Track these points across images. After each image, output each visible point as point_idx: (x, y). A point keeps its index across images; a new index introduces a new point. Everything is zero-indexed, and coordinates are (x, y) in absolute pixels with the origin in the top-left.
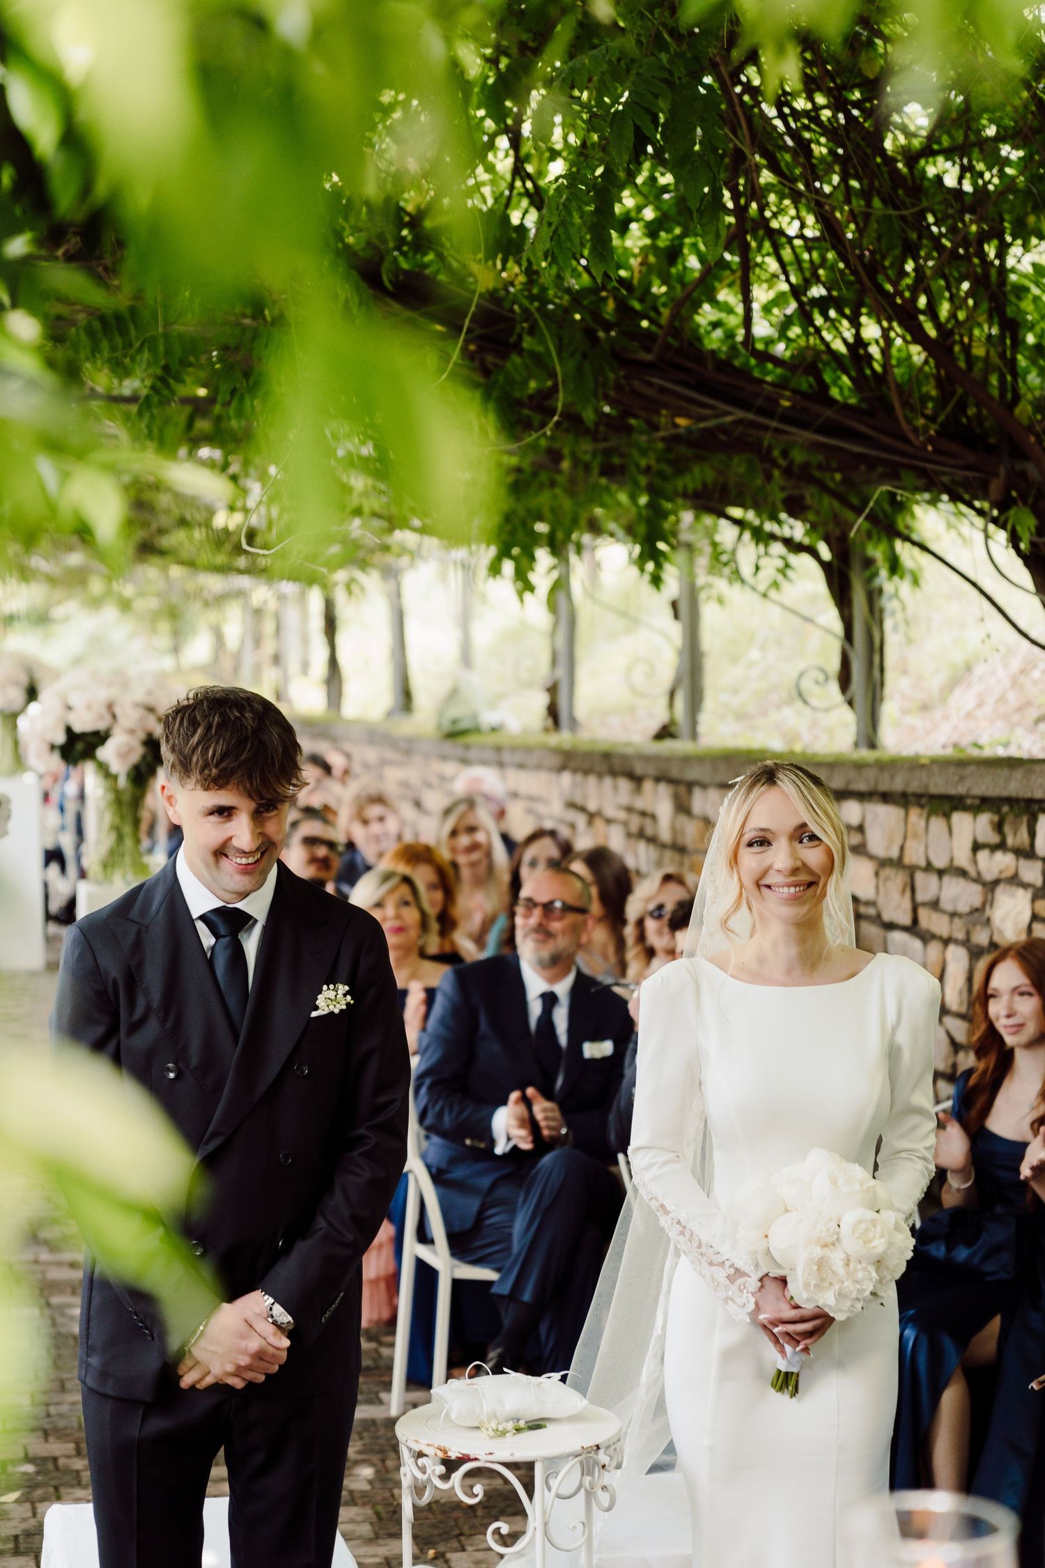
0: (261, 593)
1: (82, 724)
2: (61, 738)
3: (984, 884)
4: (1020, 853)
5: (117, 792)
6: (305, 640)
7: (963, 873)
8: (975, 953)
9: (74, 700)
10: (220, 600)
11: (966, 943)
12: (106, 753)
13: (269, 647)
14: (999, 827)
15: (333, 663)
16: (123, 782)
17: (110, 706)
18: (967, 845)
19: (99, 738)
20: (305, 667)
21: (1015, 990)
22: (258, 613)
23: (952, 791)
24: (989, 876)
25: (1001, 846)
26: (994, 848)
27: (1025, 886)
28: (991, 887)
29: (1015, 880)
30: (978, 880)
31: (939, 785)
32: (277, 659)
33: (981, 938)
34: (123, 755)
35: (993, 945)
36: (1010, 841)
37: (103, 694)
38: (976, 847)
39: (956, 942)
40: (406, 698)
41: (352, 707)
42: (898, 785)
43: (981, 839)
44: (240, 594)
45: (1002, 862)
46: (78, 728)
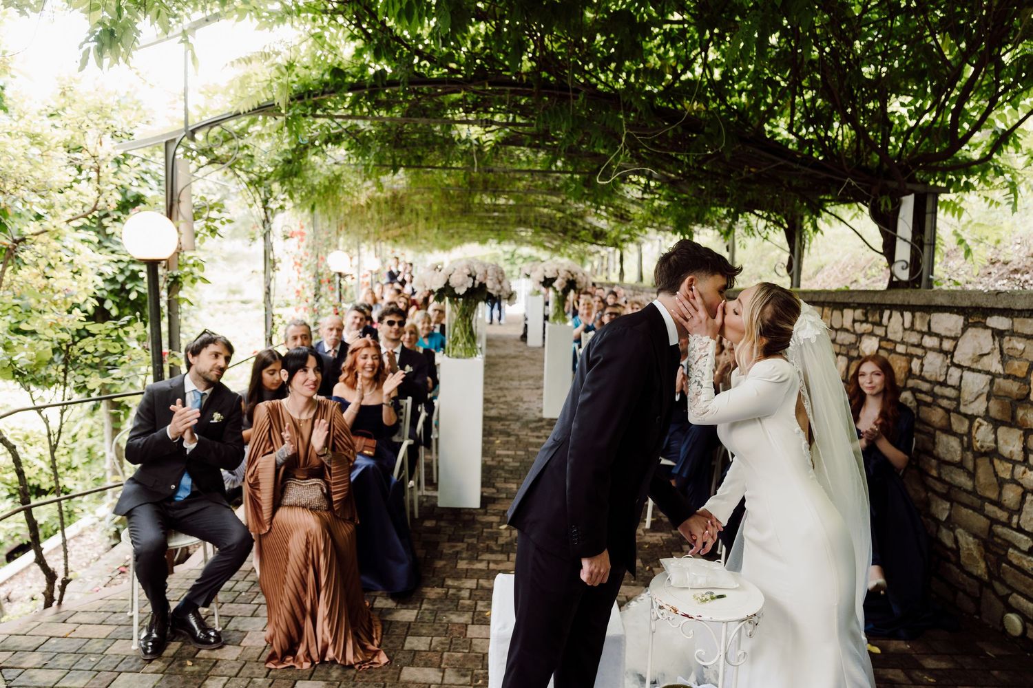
0: (603, 251)
1: (549, 275)
2: (542, 280)
3: (857, 334)
4: (874, 324)
5: (558, 297)
6: (615, 263)
7: (847, 330)
8: (851, 359)
9: (547, 269)
10: (592, 254)
11: (847, 355)
12: (556, 284)
13: (605, 266)
14: (865, 314)
15: (622, 269)
16: (560, 294)
17: (557, 271)
18: (850, 320)
19: (554, 280)
20: (614, 270)
21: (873, 373)
22: (603, 257)
23: (846, 301)
24: (859, 332)
25: (866, 321)
26: (862, 322)
27: (876, 336)
28: (860, 336)
29: (872, 334)
30: (854, 333)
31: (840, 299)
32: (607, 269)
33: (854, 353)
34: (560, 285)
35: (859, 357)
36: (870, 319)
37: (555, 267)
38: (854, 321)
39: (842, 355)
40: (641, 278)
41: (627, 279)
42: (822, 299)
43: (856, 318)
44: (598, 252)
45: (866, 327)
46: (548, 276)
